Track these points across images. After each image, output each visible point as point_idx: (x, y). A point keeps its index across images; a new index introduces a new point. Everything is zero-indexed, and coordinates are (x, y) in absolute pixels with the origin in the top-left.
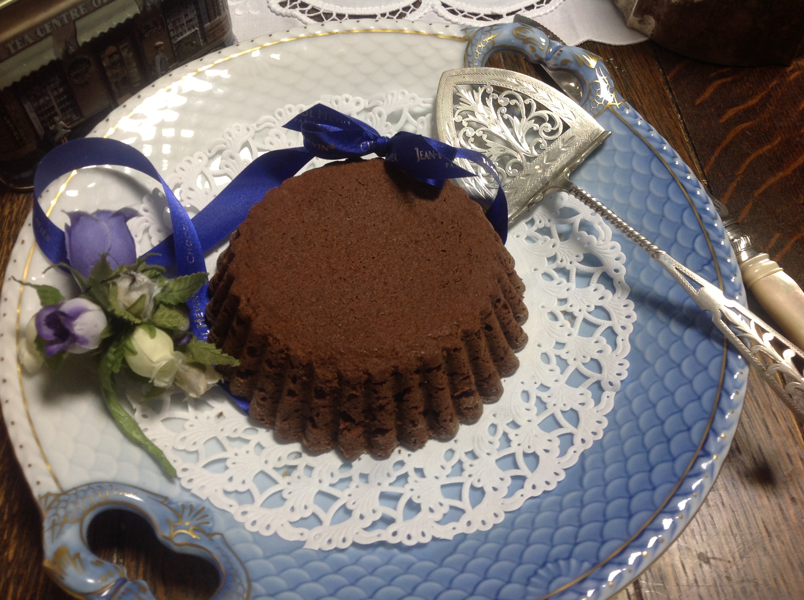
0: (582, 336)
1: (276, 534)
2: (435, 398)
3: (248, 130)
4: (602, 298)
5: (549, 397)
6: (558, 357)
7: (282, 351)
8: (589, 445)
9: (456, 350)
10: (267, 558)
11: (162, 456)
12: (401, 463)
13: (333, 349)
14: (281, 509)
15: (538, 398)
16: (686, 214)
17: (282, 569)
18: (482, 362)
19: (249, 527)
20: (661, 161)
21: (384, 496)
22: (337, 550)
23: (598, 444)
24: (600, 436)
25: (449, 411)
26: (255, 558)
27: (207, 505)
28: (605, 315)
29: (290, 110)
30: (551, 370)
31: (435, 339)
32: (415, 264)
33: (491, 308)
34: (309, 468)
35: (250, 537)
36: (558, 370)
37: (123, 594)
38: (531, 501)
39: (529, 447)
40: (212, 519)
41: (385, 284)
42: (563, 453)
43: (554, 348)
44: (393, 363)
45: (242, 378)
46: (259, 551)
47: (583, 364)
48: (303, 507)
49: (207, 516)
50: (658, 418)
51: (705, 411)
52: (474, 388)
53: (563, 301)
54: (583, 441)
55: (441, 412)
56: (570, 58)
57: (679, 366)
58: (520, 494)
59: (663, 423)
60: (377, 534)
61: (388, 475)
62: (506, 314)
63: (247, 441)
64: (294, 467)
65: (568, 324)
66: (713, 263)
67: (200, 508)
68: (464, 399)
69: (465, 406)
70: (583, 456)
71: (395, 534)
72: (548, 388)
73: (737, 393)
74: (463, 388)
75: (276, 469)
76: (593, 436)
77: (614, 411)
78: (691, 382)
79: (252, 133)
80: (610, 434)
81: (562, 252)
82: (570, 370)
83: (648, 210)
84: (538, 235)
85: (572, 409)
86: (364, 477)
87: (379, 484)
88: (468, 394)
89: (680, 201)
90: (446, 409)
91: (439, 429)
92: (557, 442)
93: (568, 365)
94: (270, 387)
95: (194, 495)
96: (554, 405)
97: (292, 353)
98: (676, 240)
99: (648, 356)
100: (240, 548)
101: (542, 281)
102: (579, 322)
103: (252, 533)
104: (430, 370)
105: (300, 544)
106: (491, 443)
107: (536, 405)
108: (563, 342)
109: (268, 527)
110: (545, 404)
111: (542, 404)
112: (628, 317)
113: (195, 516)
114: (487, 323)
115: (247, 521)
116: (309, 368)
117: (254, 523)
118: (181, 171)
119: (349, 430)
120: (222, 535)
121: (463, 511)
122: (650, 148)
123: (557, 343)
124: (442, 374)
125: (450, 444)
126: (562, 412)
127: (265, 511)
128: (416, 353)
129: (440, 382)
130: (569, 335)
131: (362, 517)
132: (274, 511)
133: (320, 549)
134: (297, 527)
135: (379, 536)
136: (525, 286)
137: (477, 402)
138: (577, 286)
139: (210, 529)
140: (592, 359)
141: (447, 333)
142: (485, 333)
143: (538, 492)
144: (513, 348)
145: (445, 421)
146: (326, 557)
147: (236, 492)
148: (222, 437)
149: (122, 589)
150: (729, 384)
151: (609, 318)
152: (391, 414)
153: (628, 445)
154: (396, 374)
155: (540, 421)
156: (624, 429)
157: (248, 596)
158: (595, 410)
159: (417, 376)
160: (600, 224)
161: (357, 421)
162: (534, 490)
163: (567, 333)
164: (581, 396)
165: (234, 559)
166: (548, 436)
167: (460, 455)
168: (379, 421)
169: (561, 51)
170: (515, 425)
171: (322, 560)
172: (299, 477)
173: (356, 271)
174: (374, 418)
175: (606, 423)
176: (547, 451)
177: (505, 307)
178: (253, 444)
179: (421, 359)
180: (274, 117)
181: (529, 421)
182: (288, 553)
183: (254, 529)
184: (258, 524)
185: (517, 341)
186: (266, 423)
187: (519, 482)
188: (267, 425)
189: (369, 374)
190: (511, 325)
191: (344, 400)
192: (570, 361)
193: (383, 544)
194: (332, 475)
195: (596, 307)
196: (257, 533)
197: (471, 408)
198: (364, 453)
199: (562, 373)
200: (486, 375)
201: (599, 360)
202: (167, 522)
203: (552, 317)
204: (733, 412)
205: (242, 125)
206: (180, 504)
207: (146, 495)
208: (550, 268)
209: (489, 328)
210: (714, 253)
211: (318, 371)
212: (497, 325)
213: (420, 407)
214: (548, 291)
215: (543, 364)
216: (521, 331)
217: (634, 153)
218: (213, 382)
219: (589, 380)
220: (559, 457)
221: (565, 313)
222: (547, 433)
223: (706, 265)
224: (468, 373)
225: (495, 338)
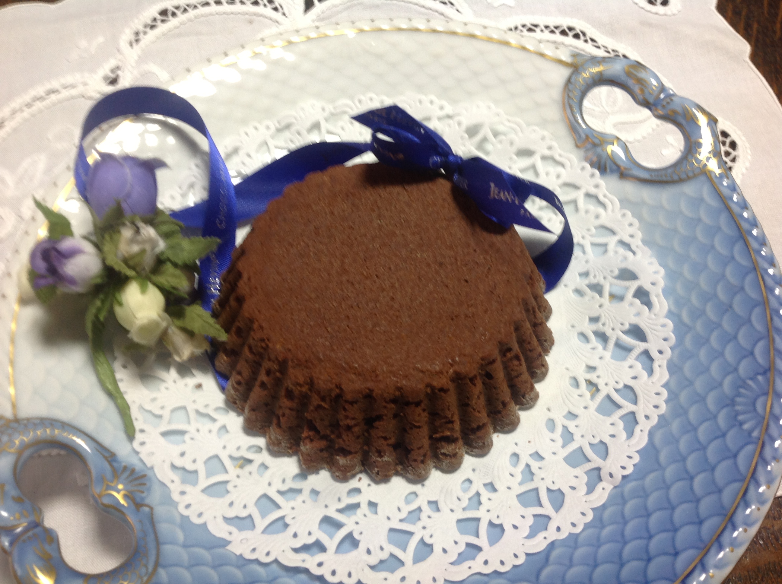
0: (598, 413)
1: (205, 525)
2: (409, 434)
3: (323, 109)
4: (635, 378)
5: (540, 468)
6: (565, 427)
7: (263, 340)
8: (563, 535)
9: (442, 390)
10: (185, 546)
11: (127, 412)
12: (358, 491)
13: (313, 353)
14: (220, 501)
15: (528, 466)
16: (757, 311)
17: (196, 563)
18: (472, 410)
19: (181, 509)
20: (746, 244)
21: (327, 521)
22: (257, 561)
23: (573, 538)
24: (578, 530)
25: (422, 451)
26: (174, 542)
27: (149, 473)
28: (634, 398)
29: (371, 99)
30: (553, 441)
31: (422, 372)
32: (431, 286)
33: (496, 354)
34: (264, 466)
35: (178, 519)
36: (560, 442)
37: (29, 538)
38: (478, 577)
39: (498, 517)
40: (149, 489)
41: (392, 299)
42: (532, 535)
43: (564, 417)
44: (370, 385)
45: (227, 357)
46: (180, 536)
47: (590, 444)
48: (242, 505)
49: (144, 484)
50: (648, 530)
51: (701, 540)
52: (457, 434)
53: (591, 369)
54: (558, 529)
55: (412, 450)
56: (679, 109)
57: (692, 478)
58: (468, 566)
59: (650, 537)
60: (302, 559)
61: (339, 500)
62: (517, 366)
63: (214, 420)
64: (250, 461)
65: (588, 395)
66: (768, 374)
67: (142, 473)
68: (443, 443)
69: (443, 451)
70: (552, 545)
71: (320, 565)
72: (542, 458)
73: (745, 531)
74: (443, 432)
75: (231, 457)
76: (571, 527)
77: (604, 507)
78: (698, 501)
79: (326, 114)
80: (590, 531)
81: (607, 315)
82: (573, 447)
83: (715, 295)
84: (588, 290)
85: (559, 490)
86: (315, 493)
87: (326, 506)
88: (450, 440)
89: (753, 294)
90: (419, 448)
91: (408, 467)
92: (530, 521)
93: (573, 440)
94: (246, 373)
95: (141, 461)
96: (543, 479)
97: (270, 345)
98: (735, 337)
99: (663, 457)
100: (164, 528)
101: (575, 340)
102: (600, 396)
103: (182, 516)
104: (408, 404)
105: (225, 543)
106: (459, 499)
107: (522, 472)
108: (576, 414)
109: (200, 515)
110: (532, 474)
111: (529, 473)
112: (656, 407)
113: (131, 481)
114: (488, 370)
115: (182, 501)
116: (283, 365)
117: (188, 506)
118: (245, 135)
119: (312, 440)
120: (152, 509)
121: (402, 563)
122: (738, 227)
123: (570, 413)
124: (421, 412)
125: (417, 488)
126: (549, 490)
127: (204, 497)
128: (397, 382)
129: (417, 418)
130: (586, 408)
131: (295, 535)
132: (213, 500)
133: (241, 555)
134: (228, 524)
135: (304, 561)
136: (553, 341)
137: (457, 450)
138: (613, 357)
139: (143, 499)
140: (601, 442)
141: (437, 368)
142: (484, 380)
143: (487, 570)
144: (517, 403)
145: (415, 460)
146: (244, 565)
147: (184, 469)
148: (191, 408)
149: (30, 533)
150: (739, 518)
151: (635, 402)
152: (358, 437)
153: (604, 549)
154: (369, 396)
155: (520, 492)
156: (606, 531)
157: (148, 580)
158: (584, 500)
159: (393, 406)
160: (657, 296)
161: (322, 433)
162: (484, 566)
163: (584, 404)
164: (575, 478)
165: (151, 538)
166: (523, 511)
167: (421, 502)
168: (344, 441)
169: (672, 100)
170: (491, 487)
171: (239, 567)
172: (250, 473)
173: (366, 278)
174: (339, 436)
175: (590, 517)
176: (515, 527)
177: (517, 358)
178: (218, 425)
179: (399, 389)
180: (354, 103)
181: (509, 488)
182: (209, 548)
183: (185, 512)
184: (192, 508)
185: (524, 397)
186: (238, 407)
187: (472, 551)
188: (239, 409)
189: (341, 389)
190: (519, 378)
191: (311, 408)
192: (577, 437)
193: (306, 571)
194: (284, 481)
195: (626, 386)
196: (188, 517)
197: (448, 455)
198: (324, 468)
199: (563, 447)
200: (474, 425)
201: (608, 445)
202: (102, 479)
203: (573, 382)
204: (732, 551)
205: (318, 104)
206: (124, 464)
207: (93, 445)
208: (588, 328)
209: (489, 376)
210: (774, 363)
211: (291, 370)
212: (500, 375)
213: (390, 438)
214: (578, 353)
215: (545, 431)
216: (532, 388)
217: (719, 228)
218: (198, 351)
219: (590, 463)
220: (525, 538)
221: (590, 383)
222: (523, 508)
223: (758, 374)
224: (452, 417)
225: (495, 388)
